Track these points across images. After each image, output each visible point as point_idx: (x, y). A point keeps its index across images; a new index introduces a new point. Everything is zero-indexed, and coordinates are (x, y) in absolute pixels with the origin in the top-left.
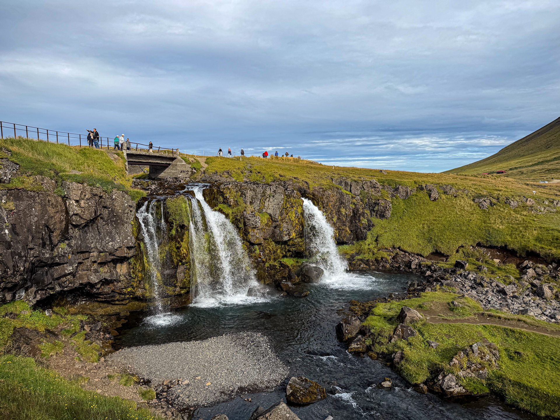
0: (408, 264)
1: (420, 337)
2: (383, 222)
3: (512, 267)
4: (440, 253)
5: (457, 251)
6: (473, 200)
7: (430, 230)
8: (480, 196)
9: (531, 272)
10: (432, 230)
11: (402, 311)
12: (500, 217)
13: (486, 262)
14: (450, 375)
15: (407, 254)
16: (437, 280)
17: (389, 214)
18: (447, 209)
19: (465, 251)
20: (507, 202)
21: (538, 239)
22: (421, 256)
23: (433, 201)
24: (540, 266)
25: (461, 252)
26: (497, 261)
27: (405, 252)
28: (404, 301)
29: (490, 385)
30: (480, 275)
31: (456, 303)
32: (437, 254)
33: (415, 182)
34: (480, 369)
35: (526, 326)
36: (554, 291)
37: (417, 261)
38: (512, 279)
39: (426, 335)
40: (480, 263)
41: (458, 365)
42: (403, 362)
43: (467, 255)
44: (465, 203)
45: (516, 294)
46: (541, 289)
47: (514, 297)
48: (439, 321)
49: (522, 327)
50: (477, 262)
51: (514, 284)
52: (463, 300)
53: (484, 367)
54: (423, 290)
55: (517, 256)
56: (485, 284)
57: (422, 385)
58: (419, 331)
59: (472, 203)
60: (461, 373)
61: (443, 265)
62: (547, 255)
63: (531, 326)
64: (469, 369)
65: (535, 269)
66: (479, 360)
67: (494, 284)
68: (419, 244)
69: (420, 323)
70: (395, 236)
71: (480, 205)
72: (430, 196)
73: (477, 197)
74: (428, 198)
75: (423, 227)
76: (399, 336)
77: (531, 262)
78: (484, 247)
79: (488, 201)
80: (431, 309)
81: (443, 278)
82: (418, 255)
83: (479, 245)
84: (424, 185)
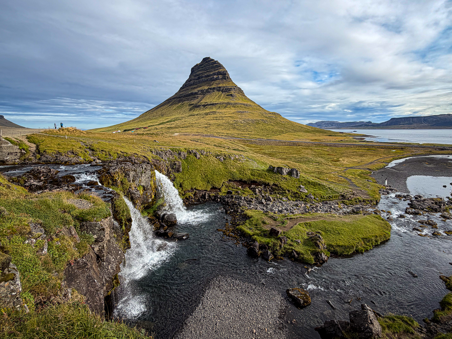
0: (202, 197)
2: (180, 174)
3: (247, 189)
4: (216, 187)
6: (216, 157)
7: (206, 176)
8: (218, 156)
11: (273, 230)
12: (231, 165)
14: (322, 253)
15: (201, 191)
17: (181, 169)
21: (253, 175)
23: (198, 159)
25: (224, 185)
26: (240, 187)
29: (329, 250)
31: (274, 216)
32: (214, 188)
34: (324, 245)
37: (207, 194)
39: (290, 238)
42: (301, 256)
44: (213, 159)
55: (247, 184)
59: (216, 159)
65: (258, 189)
68: (204, 185)
69: (282, 233)
70: (191, 182)
71: (220, 160)
72: (196, 157)
73: (217, 156)
76: (283, 243)
77: (254, 186)
78: (233, 181)
79: (222, 157)
80: (269, 223)
83: (230, 180)
84: (191, 151)
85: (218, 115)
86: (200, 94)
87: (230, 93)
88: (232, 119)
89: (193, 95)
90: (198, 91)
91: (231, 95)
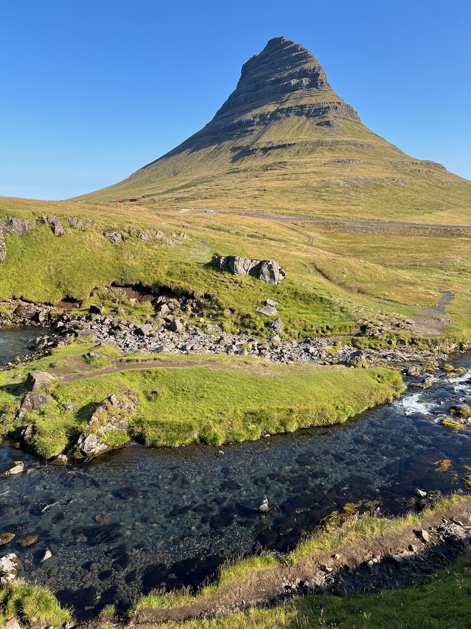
0: (35, 317)
1: (55, 401)
3: (148, 305)
4: (72, 298)
5: (91, 295)
6: (104, 234)
7: (58, 273)
8: (111, 230)
9: (164, 308)
10: (60, 272)
11: (30, 377)
12: (133, 253)
13: (123, 303)
14: (91, 435)
15: (32, 304)
16: (70, 332)
17: (2, 256)
18: (76, 246)
19: (99, 293)
20: (138, 236)
21: (169, 274)
22: (50, 305)
23: (58, 236)
24: (172, 300)
25: (95, 295)
26: (133, 300)
27: (30, 302)
28: (32, 363)
29: (130, 433)
30: (117, 318)
31: (92, 354)
32: (69, 300)
33: (34, 214)
34: (120, 419)
35: (161, 363)
36: (185, 324)
37: (45, 311)
38: (149, 317)
39: (61, 397)
40: (116, 305)
41: (98, 422)
42: (36, 437)
43: (103, 298)
44: (95, 238)
45: (152, 333)
46: (174, 323)
47: (151, 336)
48: (75, 378)
49: (158, 365)
50: (114, 304)
51: (150, 323)
52: (100, 349)
53: (124, 417)
54: (55, 345)
55: (151, 293)
56: (123, 327)
57: (60, 456)
58: (52, 395)
59: (103, 237)
60: (102, 430)
61: (75, 312)
62: (177, 289)
63: (165, 363)
64: (110, 423)
65: (168, 304)
66: (119, 411)
67: (131, 326)
68: (46, 291)
69: (53, 386)
70: (15, 284)
71: (112, 240)
72: (53, 230)
73: (107, 231)
74: (51, 232)
75: (49, 270)
76: (28, 407)
78: (119, 286)
79: (119, 235)
80: (65, 366)
81: (76, 328)
82: (46, 304)
83: (114, 285)
84: (45, 218)
85: (290, 169)
86: (258, 124)
87: (326, 120)
88: (319, 177)
89: (242, 127)
90: (254, 118)
91: (328, 123)
